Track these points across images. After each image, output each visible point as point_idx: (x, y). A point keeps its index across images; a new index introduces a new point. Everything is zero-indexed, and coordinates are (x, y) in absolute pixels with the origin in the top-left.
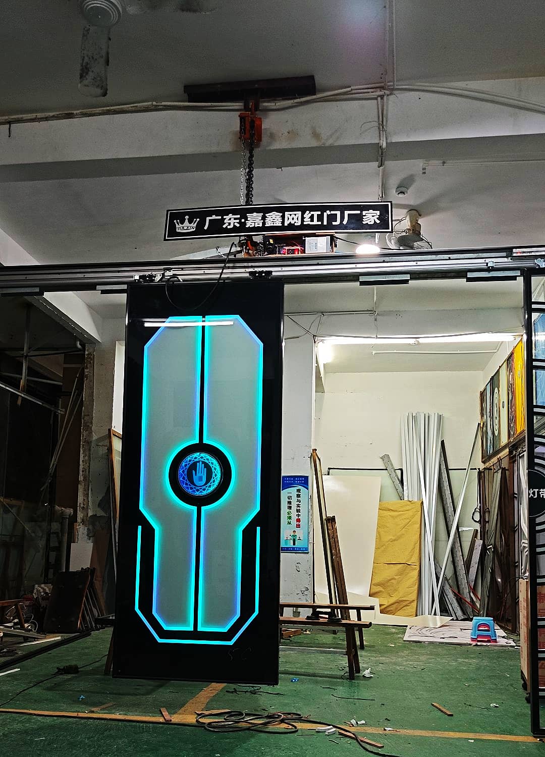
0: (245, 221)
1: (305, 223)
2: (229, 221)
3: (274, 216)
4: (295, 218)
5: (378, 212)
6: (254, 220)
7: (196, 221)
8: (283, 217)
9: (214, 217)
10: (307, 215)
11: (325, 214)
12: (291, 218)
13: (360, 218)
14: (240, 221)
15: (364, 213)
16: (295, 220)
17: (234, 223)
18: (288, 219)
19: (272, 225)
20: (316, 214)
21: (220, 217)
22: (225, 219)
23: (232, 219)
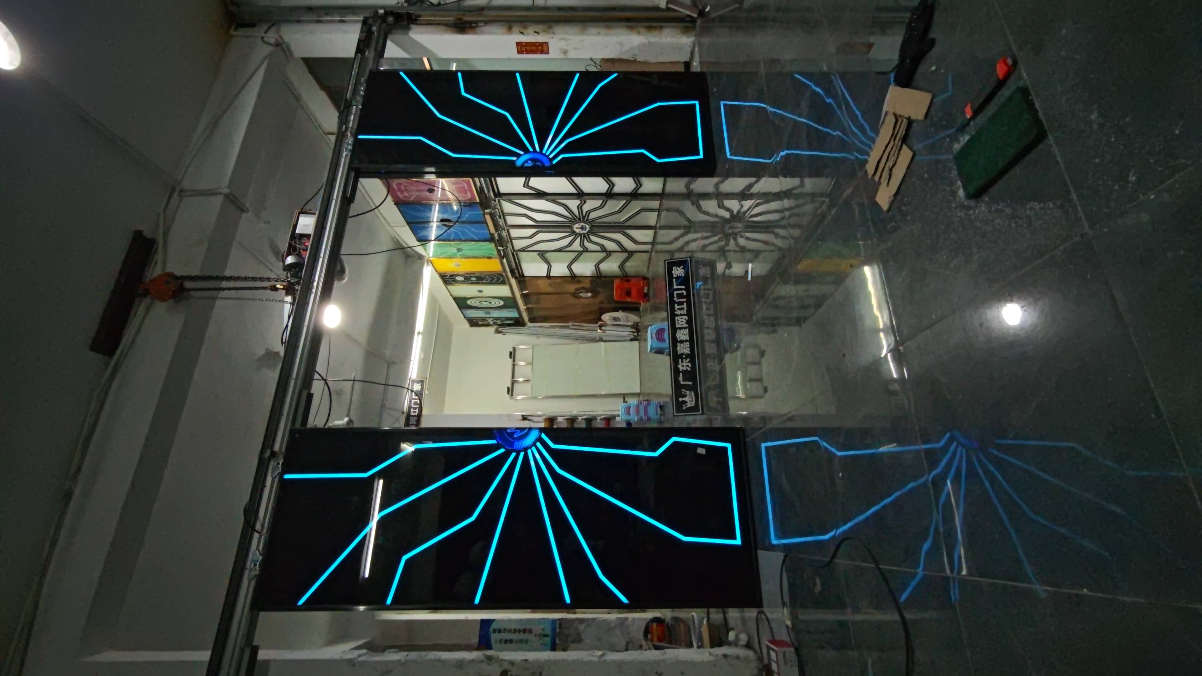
0: (685, 355)
1: (685, 313)
2: (685, 366)
3: (680, 335)
4: (681, 320)
5: (674, 268)
7: (684, 392)
8: (680, 329)
9: (681, 378)
10: (679, 312)
11: (677, 301)
12: (681, 323)
13: (678, 278)
14: (684, 358)
15: (675, 276)
17: (686, 362)
18: (682, 325)
19: (688, 335)
20: (676, 306)
21: (681, 374)
22: (682, 370)
23: (683, 364)
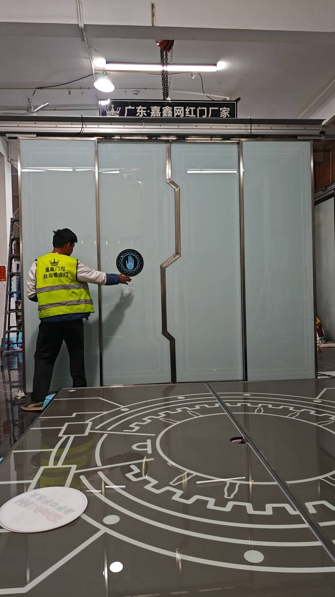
0: (150, 112)
1: (186, 116)
2: (140, 111)
3: (167, 109)
4: (180, 111)
5: (229, 109)
6: (155, 111)
7: (119, 109)
8: (173, 110)
9: (130, 107)
10: (187, 110)
11: (198, 109)
12: (177, 111)
13: (218, 113)
14: (147, 111)
15: (221, 109)
16: (180, 112)
17: (143, 113)
18: (176, 112)
19: (167, 116)
20: (192, 108)
21: (134, 108)
22: (137, 109)
23: (142, 110)
